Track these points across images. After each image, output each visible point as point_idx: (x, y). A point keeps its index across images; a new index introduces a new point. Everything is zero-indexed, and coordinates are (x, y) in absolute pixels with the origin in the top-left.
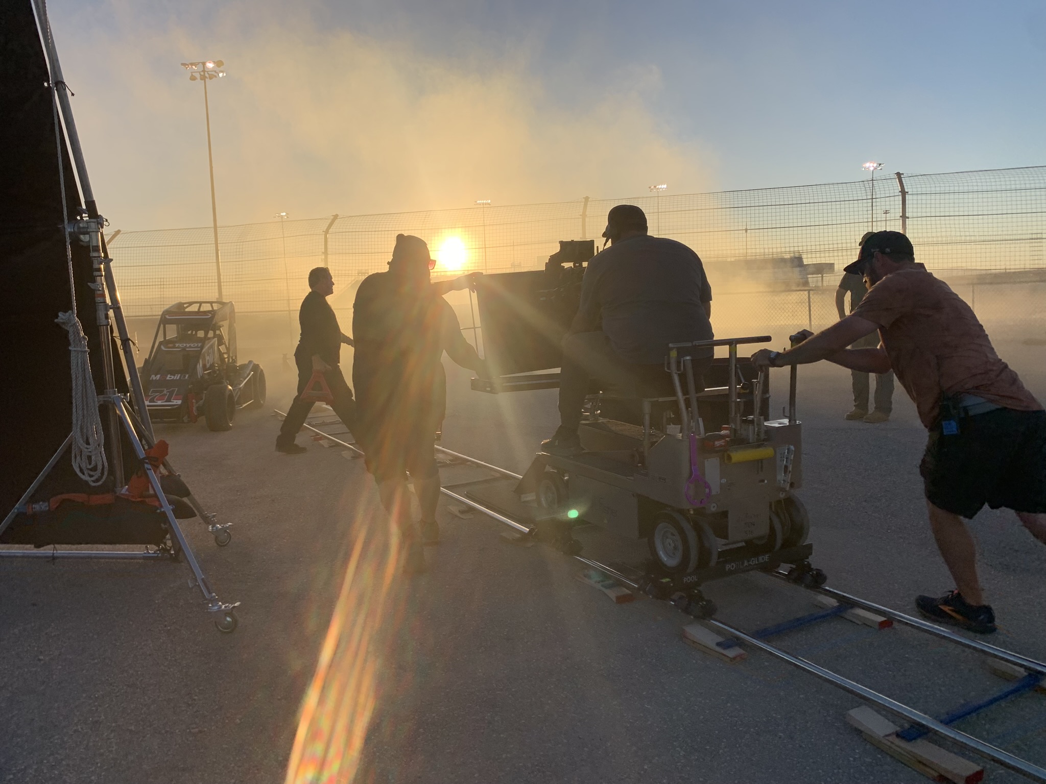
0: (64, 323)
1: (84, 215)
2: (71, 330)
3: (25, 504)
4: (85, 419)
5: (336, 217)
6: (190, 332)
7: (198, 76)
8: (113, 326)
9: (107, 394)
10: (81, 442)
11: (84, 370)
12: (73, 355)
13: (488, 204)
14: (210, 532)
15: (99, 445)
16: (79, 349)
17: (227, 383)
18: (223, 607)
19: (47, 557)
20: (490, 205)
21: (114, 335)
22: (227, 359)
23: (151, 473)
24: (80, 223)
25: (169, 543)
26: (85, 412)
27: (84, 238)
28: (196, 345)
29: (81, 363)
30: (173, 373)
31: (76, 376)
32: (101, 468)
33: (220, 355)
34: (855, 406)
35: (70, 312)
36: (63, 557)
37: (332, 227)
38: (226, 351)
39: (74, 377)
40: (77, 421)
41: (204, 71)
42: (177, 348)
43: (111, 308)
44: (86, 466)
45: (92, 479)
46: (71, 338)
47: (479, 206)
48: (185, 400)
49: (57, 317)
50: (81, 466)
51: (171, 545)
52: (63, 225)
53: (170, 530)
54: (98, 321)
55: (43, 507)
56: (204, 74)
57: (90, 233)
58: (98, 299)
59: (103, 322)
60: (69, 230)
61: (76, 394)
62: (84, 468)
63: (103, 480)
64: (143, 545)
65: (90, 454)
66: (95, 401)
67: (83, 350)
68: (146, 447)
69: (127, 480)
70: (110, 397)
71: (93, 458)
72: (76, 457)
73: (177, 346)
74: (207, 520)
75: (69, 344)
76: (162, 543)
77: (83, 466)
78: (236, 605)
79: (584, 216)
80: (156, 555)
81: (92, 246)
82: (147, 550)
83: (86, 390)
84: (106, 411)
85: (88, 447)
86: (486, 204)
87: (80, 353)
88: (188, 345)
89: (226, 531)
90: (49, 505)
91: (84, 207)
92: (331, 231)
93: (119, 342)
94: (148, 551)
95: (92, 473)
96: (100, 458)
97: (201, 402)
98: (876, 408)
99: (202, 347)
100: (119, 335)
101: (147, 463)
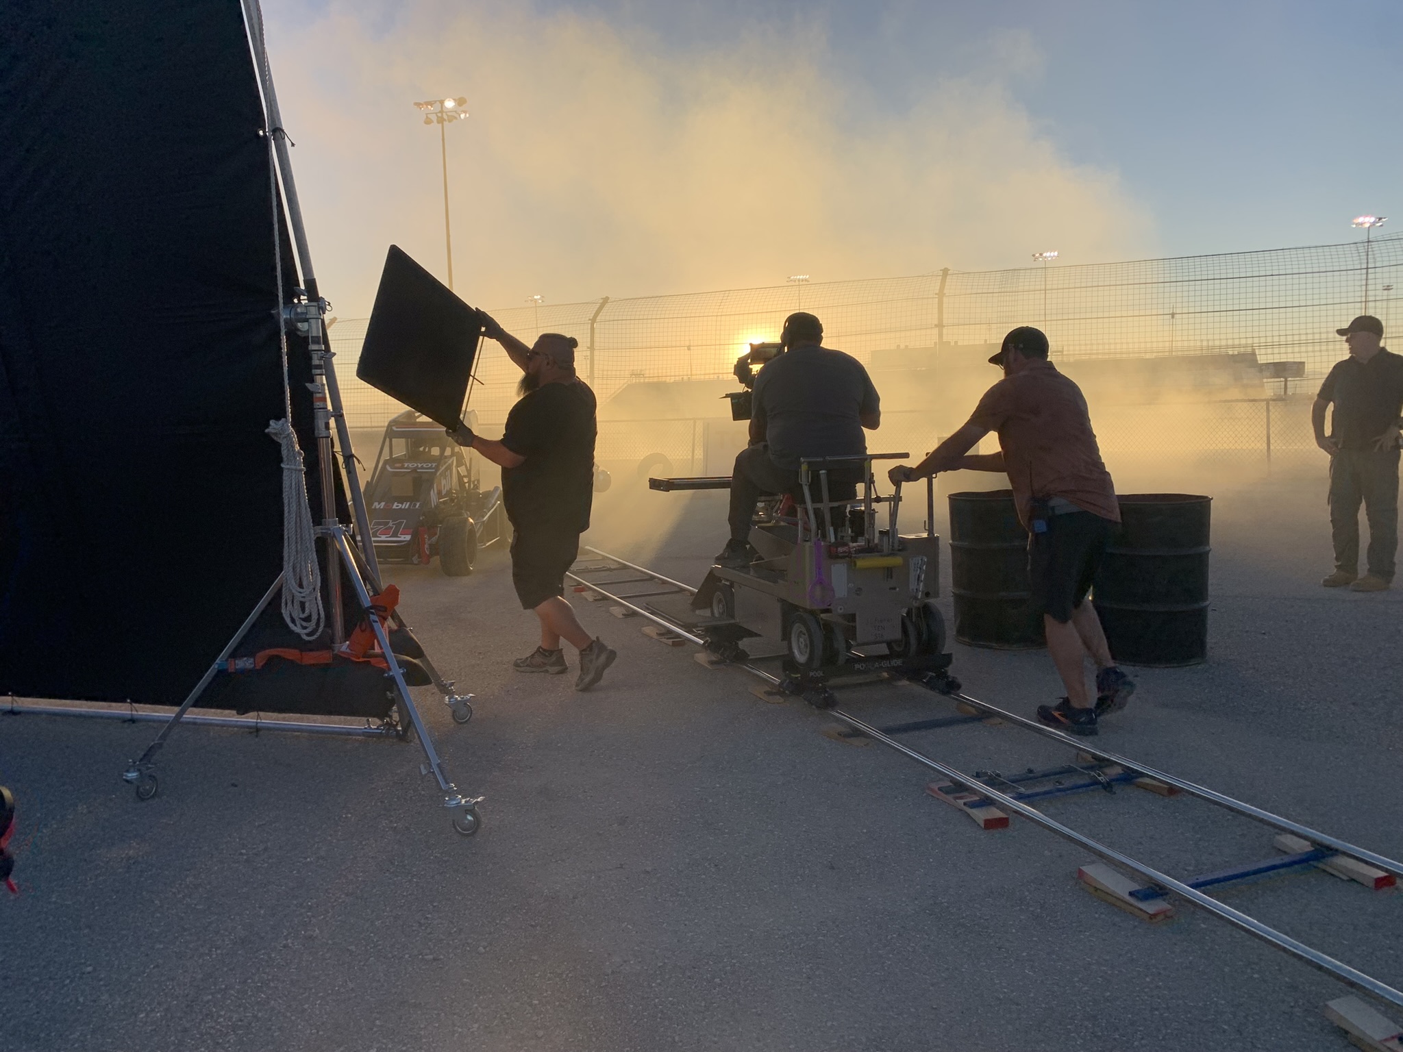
0: (276, 434)
1: (302, 297)
2: (284, 442)
3: (227, 660)
4: (299, 556)
5: (606, 300)
6: (421, 449)
7: (434, 118)
8: (334, 439)
9: (326, 525)
10: (293, 584)
11: (299, 494)
12: (285, 473)
13: (806, 280)
14: (446, 704)
15: (314, 589)
16: (293, 467)
17: (467, 514)
18: (463, 801)
19: (249, 727)
20: (808, 281)
21: (335, 450)
22: (467, 485)
23: (377, 626)
24: (298, 307)
25: (396, 717)
26: (299, 547)
27: (303, 326)
28: (430, 465)
29: (295, 484)
30: (401, 500)
31: (289, 501)
32: (316, 618)
33: (459, 480)
34: (1336, 566)
35: (283, 419)
36: (269, 729)
37: (601, 314)
38: (466, 474)
39: (286, 501)
40: (289, 556)
41: (442, 112)
42: (406, 468)
43: (332, 416)
44: (299, 615)
45: (305, 631)
46: (284, 453)
47: (793, 283)
48: (416, 535)
49: (268, 425)
50: (293, 615)
51: (398, 719)
52: (277, 310)
53: (399, 700)
54: (316, 432)
55: (247, 664)
56: (442, 114)
57: (310, 320)
58: (318, 404)
59: (323, 433)
60: (285, 317)
61: (289, 523)
62: (295, 618)
63: (318, 634)
64: (363, 718)
65: (303, 600)
66: (312, 533)
67: (298, 468)
68: (371, 594)
69: (347, 635)
70: (329, 529)
71: (307, 605)
72: (286, 604)
73: (406, 466)
74: (444, 690)
75: (281, 460)
76: (387, 716)
77: (295, 616)
78: (479, 800)
79: (941, 294)
80: (380, 731)
81: (312, 337)
82: (369, 724)
83: (300, 520)
84: (323, 546)
85: (301, 590)
86: (802, 281)
87: (294, 472)
88: (420, 465)
89: (465, 704)
90: (254, 662)
91: (302, 287)
92: (598, 318)
93: (340, 459)
94: (369, 726)
95: (305, 624)
96: (315, 606)
97: (434, 539)
98: (1369, 570)
99: (437, 468)
100: (340, 450)
101: (373, 613)
